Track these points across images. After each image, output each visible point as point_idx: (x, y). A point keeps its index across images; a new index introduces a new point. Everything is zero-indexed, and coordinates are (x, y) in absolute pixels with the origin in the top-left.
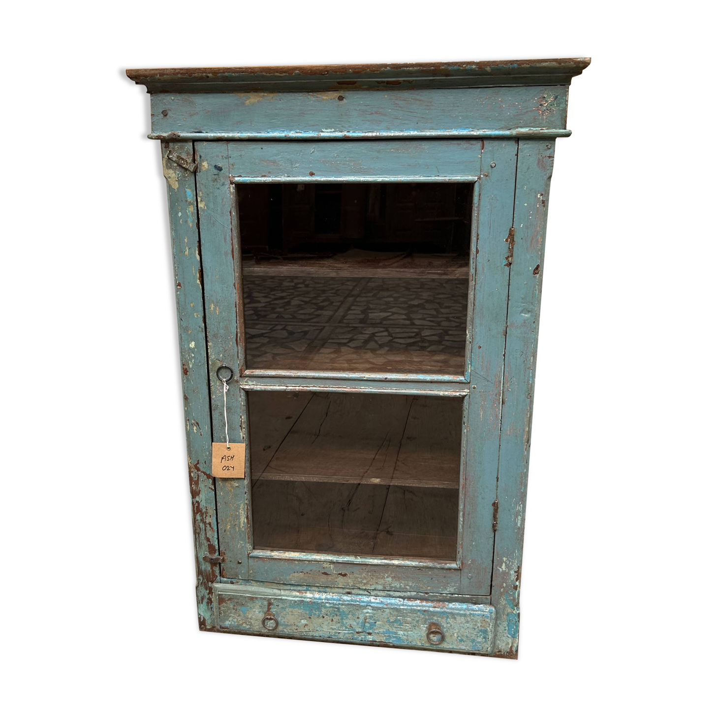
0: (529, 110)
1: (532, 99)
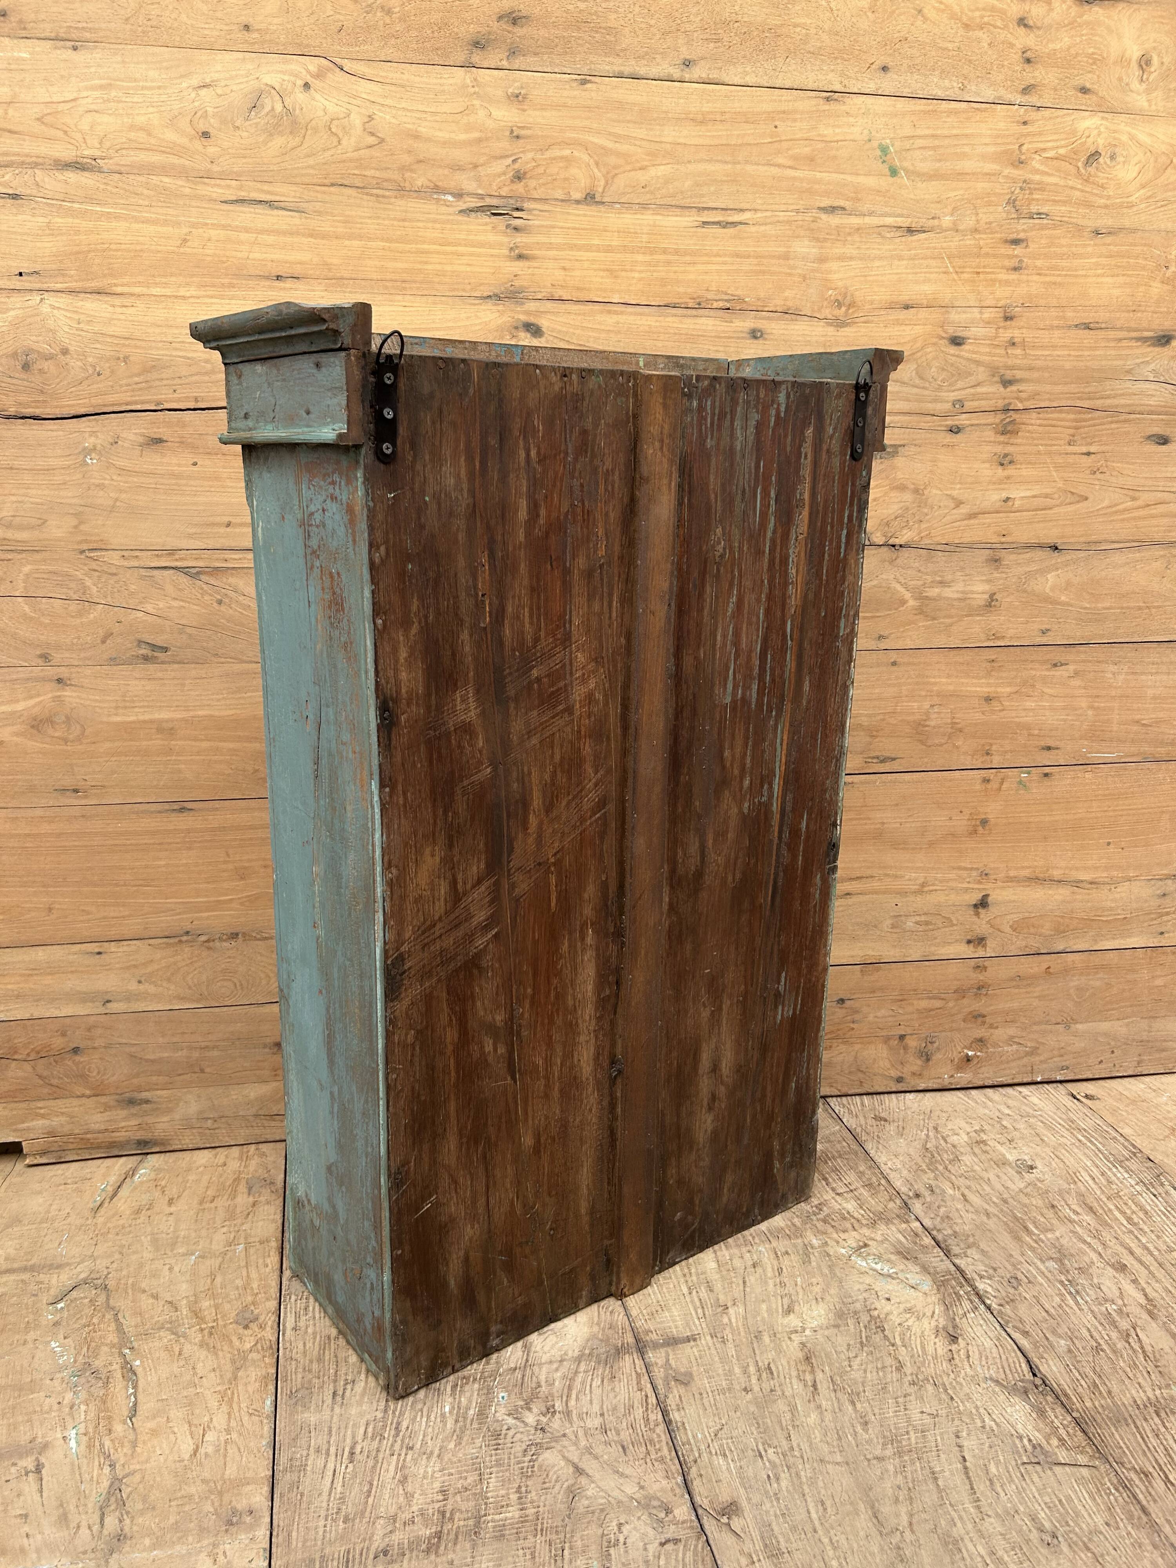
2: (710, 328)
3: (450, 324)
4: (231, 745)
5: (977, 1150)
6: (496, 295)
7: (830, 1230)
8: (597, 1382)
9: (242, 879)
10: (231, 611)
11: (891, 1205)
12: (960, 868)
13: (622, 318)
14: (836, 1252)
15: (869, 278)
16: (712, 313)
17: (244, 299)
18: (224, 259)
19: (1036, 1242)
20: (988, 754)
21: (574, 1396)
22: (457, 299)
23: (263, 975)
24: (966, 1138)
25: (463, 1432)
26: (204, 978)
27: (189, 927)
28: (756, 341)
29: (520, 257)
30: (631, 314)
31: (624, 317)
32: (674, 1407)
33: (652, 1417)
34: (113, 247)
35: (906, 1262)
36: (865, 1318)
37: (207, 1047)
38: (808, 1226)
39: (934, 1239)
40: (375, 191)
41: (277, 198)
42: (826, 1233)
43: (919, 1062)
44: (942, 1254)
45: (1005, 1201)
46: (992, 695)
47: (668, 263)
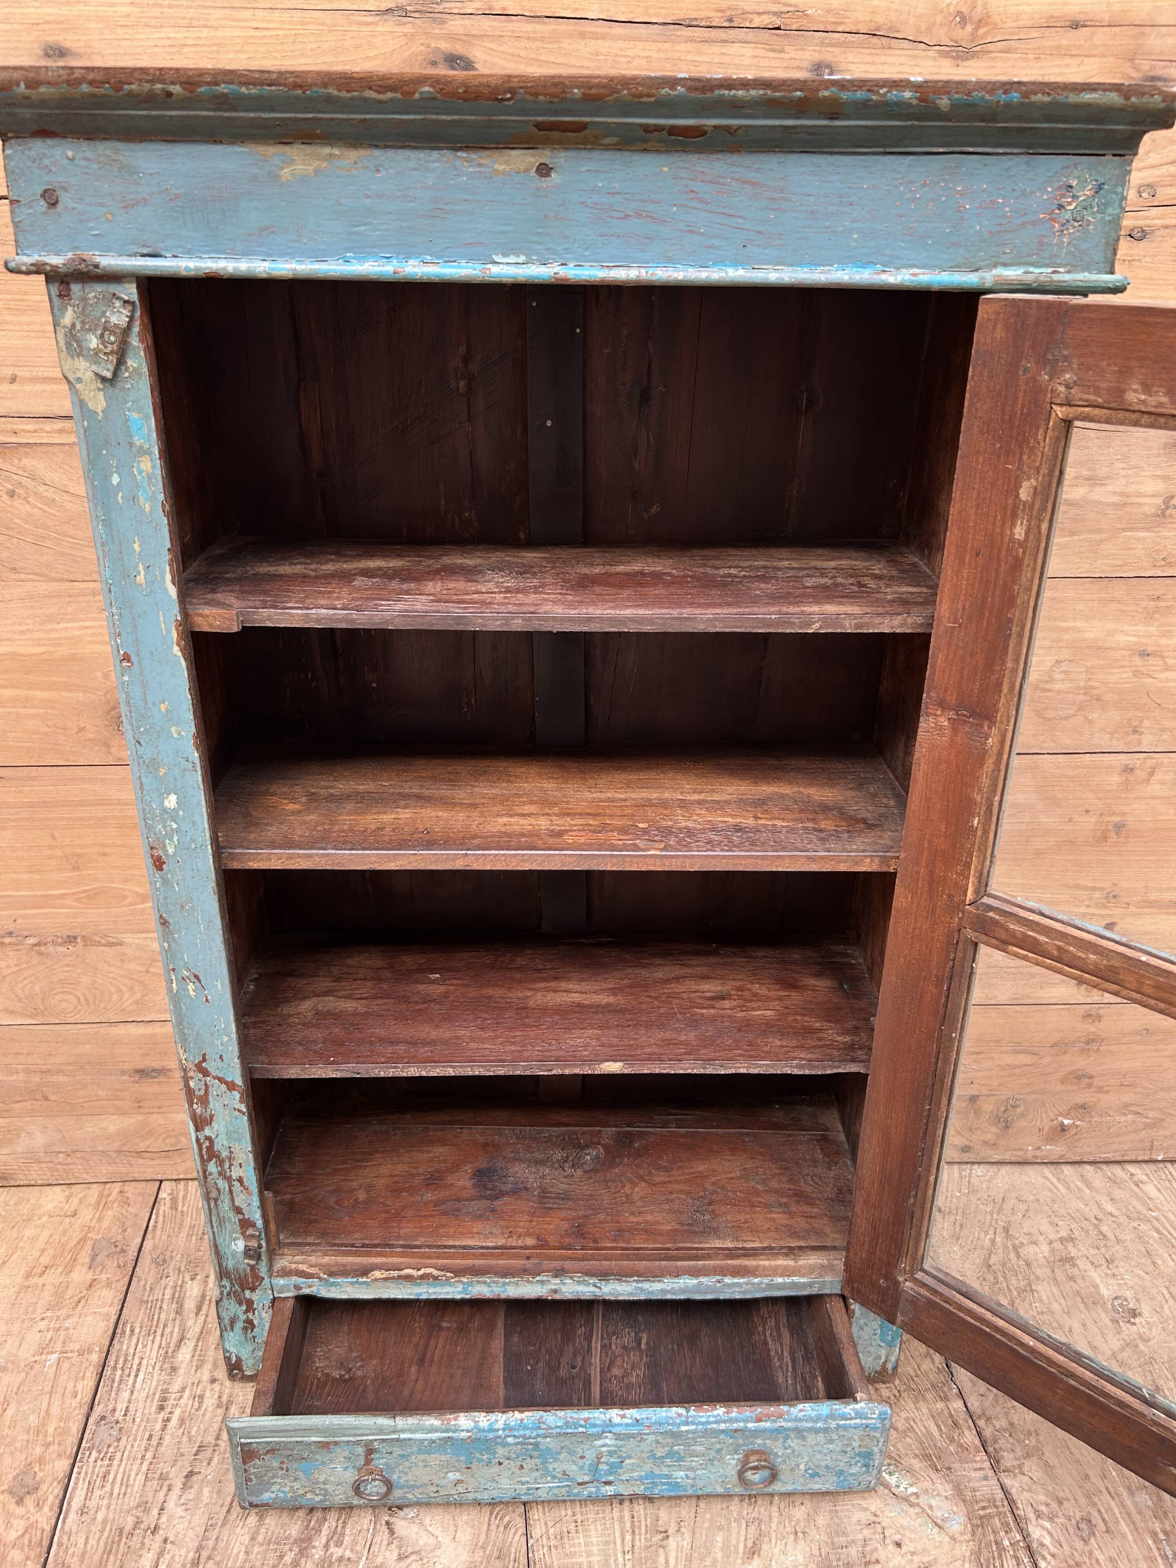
0: (1028, 218)
1: (1039, 189)
4: (45, 695)
5: (1060, 1275)
6: (400, 8)
9: (76, 868)
10: (28, 508)
12: (1077, 887)
16: (751, 35)
20: (1135, 732)
23: (113, 990)
24: (1045, 1248)
26: (37, 989)
27: (11, 927)
30: (621, 38)
37: (49, 1071)
39: (979, 1434)
43: (994, 1130)
44: (987, 1465)
46: (1150, 649)
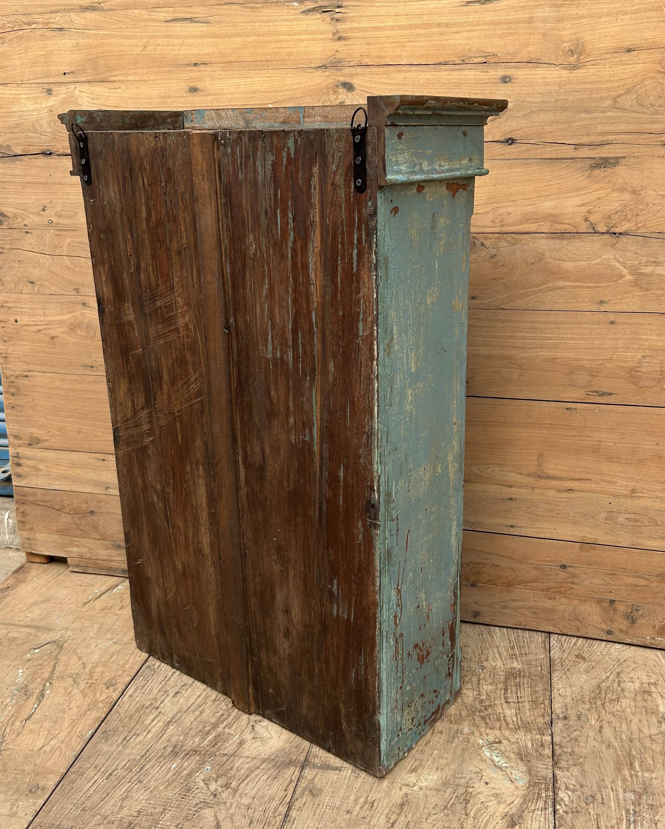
2: (471, 77)
3: (295, 87)
6: (324, 65)
7: (483, 724)
8: (265, 777)
11: (540, 720)
13: (409, 75)
14: (475, 741)
15: (597, 31)
16: (473, 66)
17: (177, 79)
18: (166, 56)
19: (631, 776)
21: (246, 782)
22: (300, 70)
25: (173, 782)
28: (506, 85)
29: (340, 39)
31: (410, 74)
32: (297, 807)
33: (281, 809)
34: (109, 54)
35: (519, 762)
36: (461, 790)
38: (469, 718)
39: (553, 751)
40: (250, 5)
41: (195, 16)
42: (477, 726)
43: (626, 623)
44: (550, 763)
45: (631, 740)
47: (442, 34)
